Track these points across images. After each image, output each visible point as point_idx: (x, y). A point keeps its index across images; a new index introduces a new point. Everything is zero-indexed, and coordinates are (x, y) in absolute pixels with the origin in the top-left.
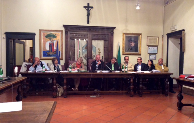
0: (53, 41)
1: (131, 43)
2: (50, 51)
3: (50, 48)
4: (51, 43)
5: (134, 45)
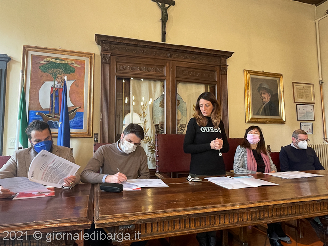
1: (263, 95)
2: (54, 110)
3: (54, 101)
4: (56, 86)
5: (269, 101)
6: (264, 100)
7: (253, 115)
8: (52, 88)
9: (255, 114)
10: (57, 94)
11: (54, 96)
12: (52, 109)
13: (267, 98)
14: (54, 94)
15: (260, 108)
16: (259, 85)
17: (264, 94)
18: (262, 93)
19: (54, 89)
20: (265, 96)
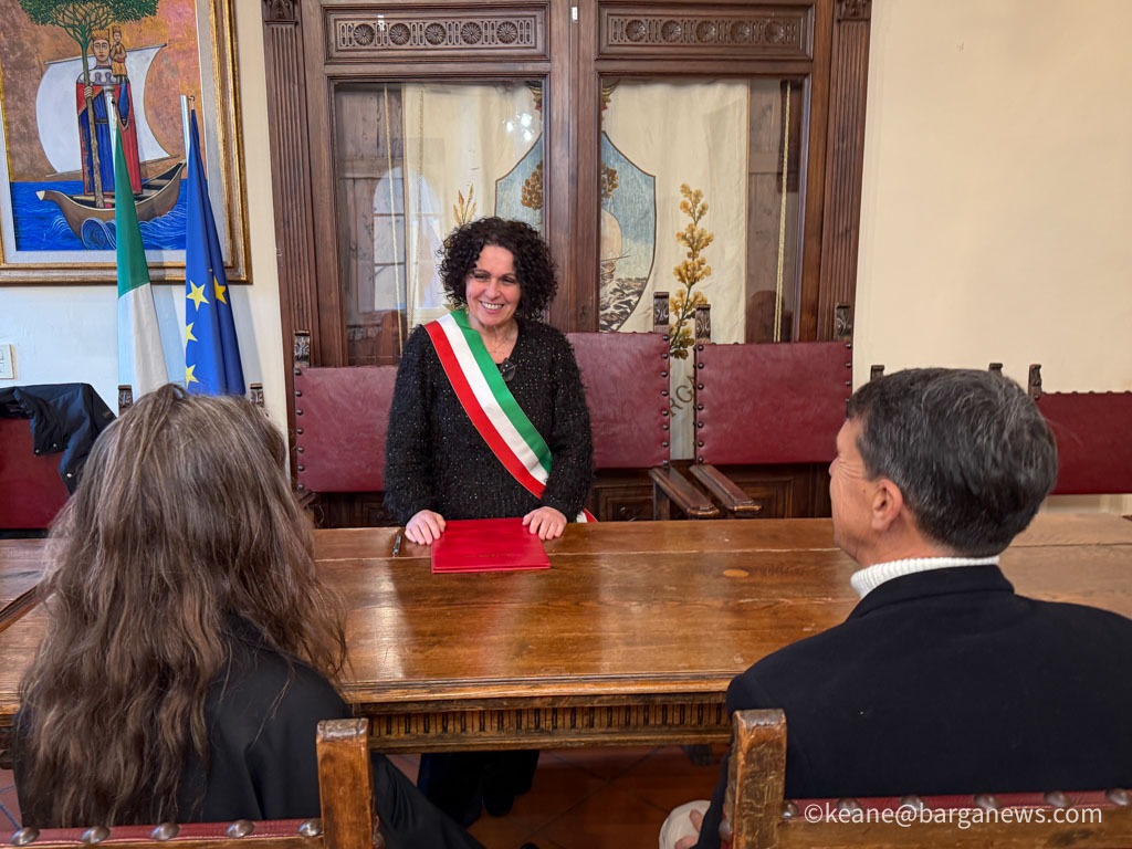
0: (119, 53)
2: (97, 177)
3: (94, 142)
10: (100, 111)
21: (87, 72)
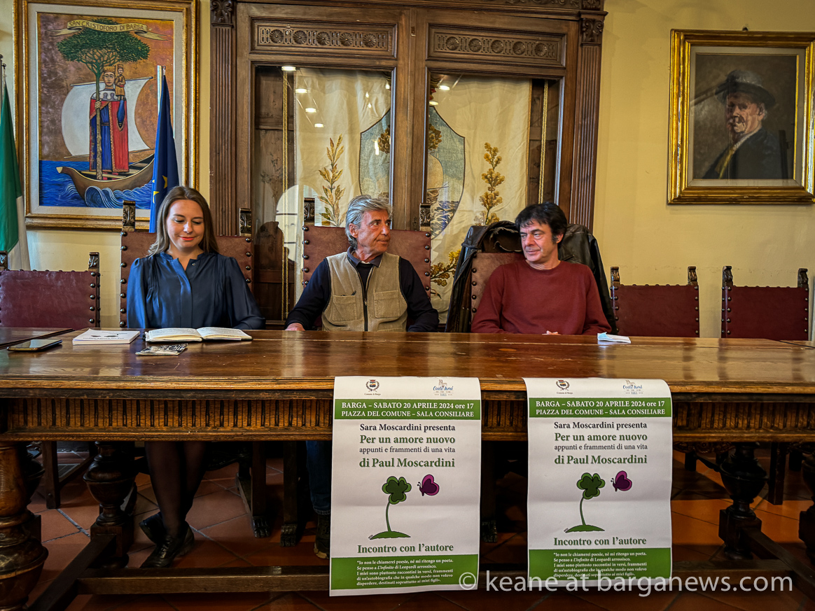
0: (120, 82)
1: (737, 111)
2: (99, 160)
3: (99, 137)
4: (101, 96)
5: (757, 128)
6: (740, 127)
7: (696, 176)
8: (93, 101)
9: (703, 174)
10: (105, 118)
11: (98, 123)
12: (95, 156)
13: (751, 120)
14: (98, 118)
15: (722, 155)
16: (723, 78)
17: (743, 107)
18: (732, 105)
19: (98, 105)
20: (746, 113)
21: (98, 92)
